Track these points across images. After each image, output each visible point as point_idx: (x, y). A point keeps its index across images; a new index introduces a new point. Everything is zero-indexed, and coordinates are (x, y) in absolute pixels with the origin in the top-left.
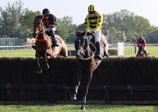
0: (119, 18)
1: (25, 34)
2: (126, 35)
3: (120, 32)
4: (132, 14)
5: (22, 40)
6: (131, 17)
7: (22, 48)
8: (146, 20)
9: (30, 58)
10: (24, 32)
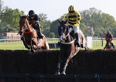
0: (88, 15)
1: (5, 29)
2: (94, 30)
3: (89, 28)
4: (100, 12)
5: (3, 34)
6: (99, 14)
7: (3, 41)
8: (112, 17)
9: (9, 51)
10: (4, 27)
